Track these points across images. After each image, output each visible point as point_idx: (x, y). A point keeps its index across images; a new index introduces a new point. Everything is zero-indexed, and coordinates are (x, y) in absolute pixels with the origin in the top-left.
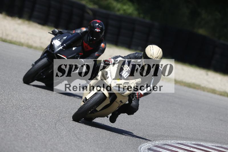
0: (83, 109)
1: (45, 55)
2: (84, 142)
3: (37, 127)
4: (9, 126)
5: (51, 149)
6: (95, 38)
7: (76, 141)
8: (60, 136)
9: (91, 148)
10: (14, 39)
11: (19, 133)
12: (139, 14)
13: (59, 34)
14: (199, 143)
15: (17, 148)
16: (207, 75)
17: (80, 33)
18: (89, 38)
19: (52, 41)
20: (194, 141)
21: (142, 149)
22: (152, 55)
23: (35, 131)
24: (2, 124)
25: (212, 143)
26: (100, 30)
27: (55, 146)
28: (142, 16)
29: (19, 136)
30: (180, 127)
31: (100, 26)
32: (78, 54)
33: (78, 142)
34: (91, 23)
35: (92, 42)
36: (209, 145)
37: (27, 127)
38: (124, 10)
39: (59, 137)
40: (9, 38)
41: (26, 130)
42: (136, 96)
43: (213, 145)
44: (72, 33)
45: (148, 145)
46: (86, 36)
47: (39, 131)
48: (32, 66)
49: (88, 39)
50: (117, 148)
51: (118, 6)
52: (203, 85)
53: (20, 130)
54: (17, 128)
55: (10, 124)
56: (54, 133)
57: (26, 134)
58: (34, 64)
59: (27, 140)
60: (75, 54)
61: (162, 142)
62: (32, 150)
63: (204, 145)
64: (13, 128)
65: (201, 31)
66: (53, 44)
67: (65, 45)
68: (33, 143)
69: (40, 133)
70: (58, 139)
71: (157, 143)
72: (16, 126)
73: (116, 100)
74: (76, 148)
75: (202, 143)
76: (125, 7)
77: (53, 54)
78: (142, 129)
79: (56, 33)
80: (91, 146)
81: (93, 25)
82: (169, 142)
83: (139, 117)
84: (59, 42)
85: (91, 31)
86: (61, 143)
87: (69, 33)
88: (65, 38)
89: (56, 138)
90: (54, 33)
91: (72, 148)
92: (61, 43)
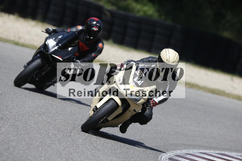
0: (94, 118)
1: (38, 55)
2: (101, 151)
3: (51, 135)
4: (21, 134)
5: (66, 159)
6: (92, 38)
7: (93, 151)
8: (76, 144)
9: (109, 157)
10: (27, 42)
11: (32, 141)
12: (160, 15)
13: (54, 33)
14: (223, 152)
15: (29, 157)
16: (232, 80)
17: (76, 31)
18: (85, 37)
19: (46, 41)
20: (218, 150)
21: (162, 159)
22: (168, 59)
23: (49, 139)
24: (14, 132)
25: (237, 153)
26: (97, 29)
27: (70, 156)
28: (163, 17)
29: (32, 145)
30: (202, 136)
31: (97, 24)
32: (74, 55)
33: (94, 151)
34: (88, 21)
35: (88, 42)
36: (234, 155)
37: (40, 135)
38: (144, 12)
39: (75, 146)
40: (22, 41)
41: (40, 138)
42: (150, 104)
43: (238, 155)
44: (67, 31)
45: (169, 154)
46: (83, 35)
47: (54, 139)
48: (24, 67)
49: (85, 39)
50: (136, 158)
51: (137, 7)
52: (227, 91)
53: (33, 138)
54: (30, 136)
55: (22, 132)
56: (69, 142)
57: (40, 142)
58: (26, 65)
59: (40, 149)
60: (71, 55)
61: (184, 151)
62: (45, 159)
63: (229, 155)
64: (26, 136)
65: (226, 34)
66: (47, 44)
67: (60, 45)
68: (47, 152)
69: (54, 141)
70: (74, 148)
71: (179, 152)
72: (28, 134)
73: (129, 109)
74: (92, 158)
75: (226, 153)
76: (145, 8)
77: (47, 54)
78: (162, 138)
79: (50, 32)
80: (108, 156)
81: (90, 22)
82: (191, 152)
83: (160, 124)
84: (54, 41)
85: (88, 30)
86: (76, 152)
87: (64, 32)
88: (60, 37)
89: (71, 146)
90: (47, 31)
91: (89, 157)
92: (56, 43)
